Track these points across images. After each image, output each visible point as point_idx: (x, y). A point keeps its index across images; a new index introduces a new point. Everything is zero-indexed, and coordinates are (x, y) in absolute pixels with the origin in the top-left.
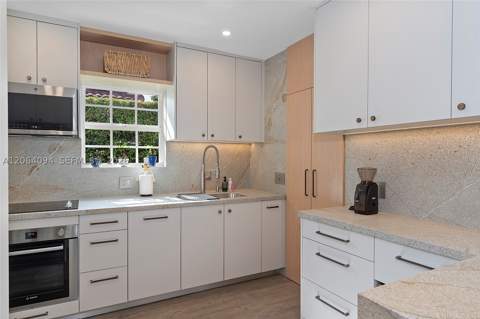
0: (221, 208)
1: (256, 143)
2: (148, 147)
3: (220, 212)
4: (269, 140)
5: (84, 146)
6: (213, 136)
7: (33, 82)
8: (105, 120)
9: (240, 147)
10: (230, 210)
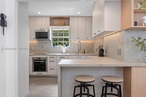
3: (78, 57)
6: (79, 38)
7: (41, 29)
8: (62, 36)
10: (80, 57)
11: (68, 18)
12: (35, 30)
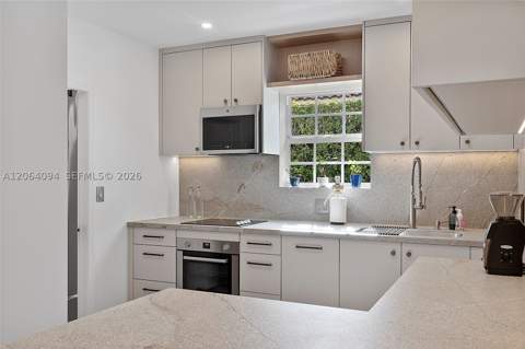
3: (393, 253)
6: (417, 143)
7: (228, 104)
10: (409, 254)
11: (354, 37)
12: (201, 109)
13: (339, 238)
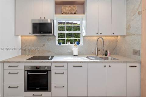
0: (106, 64)
1: (120, 36)
2: (77, 38)
3: (105, 66)
4: (128, 34)
5: (57, 38)
6: (101, 33)
9: (113, 38)
10: (110, 66)
12: (32, 20)
13: (88, 62)
